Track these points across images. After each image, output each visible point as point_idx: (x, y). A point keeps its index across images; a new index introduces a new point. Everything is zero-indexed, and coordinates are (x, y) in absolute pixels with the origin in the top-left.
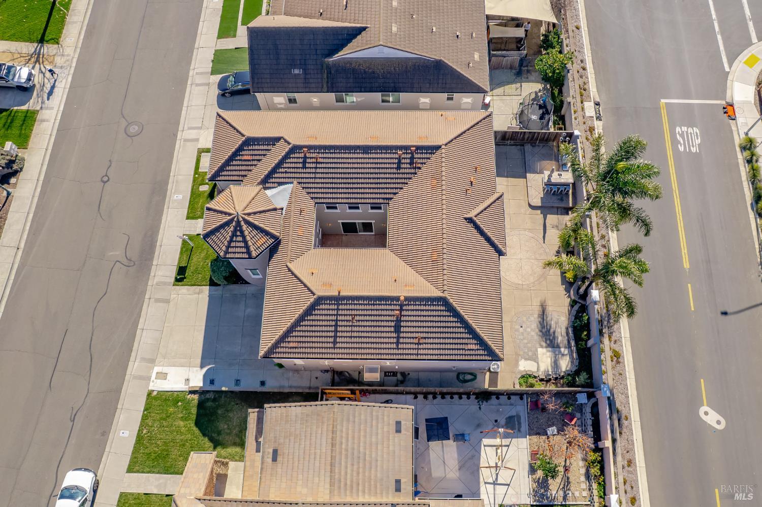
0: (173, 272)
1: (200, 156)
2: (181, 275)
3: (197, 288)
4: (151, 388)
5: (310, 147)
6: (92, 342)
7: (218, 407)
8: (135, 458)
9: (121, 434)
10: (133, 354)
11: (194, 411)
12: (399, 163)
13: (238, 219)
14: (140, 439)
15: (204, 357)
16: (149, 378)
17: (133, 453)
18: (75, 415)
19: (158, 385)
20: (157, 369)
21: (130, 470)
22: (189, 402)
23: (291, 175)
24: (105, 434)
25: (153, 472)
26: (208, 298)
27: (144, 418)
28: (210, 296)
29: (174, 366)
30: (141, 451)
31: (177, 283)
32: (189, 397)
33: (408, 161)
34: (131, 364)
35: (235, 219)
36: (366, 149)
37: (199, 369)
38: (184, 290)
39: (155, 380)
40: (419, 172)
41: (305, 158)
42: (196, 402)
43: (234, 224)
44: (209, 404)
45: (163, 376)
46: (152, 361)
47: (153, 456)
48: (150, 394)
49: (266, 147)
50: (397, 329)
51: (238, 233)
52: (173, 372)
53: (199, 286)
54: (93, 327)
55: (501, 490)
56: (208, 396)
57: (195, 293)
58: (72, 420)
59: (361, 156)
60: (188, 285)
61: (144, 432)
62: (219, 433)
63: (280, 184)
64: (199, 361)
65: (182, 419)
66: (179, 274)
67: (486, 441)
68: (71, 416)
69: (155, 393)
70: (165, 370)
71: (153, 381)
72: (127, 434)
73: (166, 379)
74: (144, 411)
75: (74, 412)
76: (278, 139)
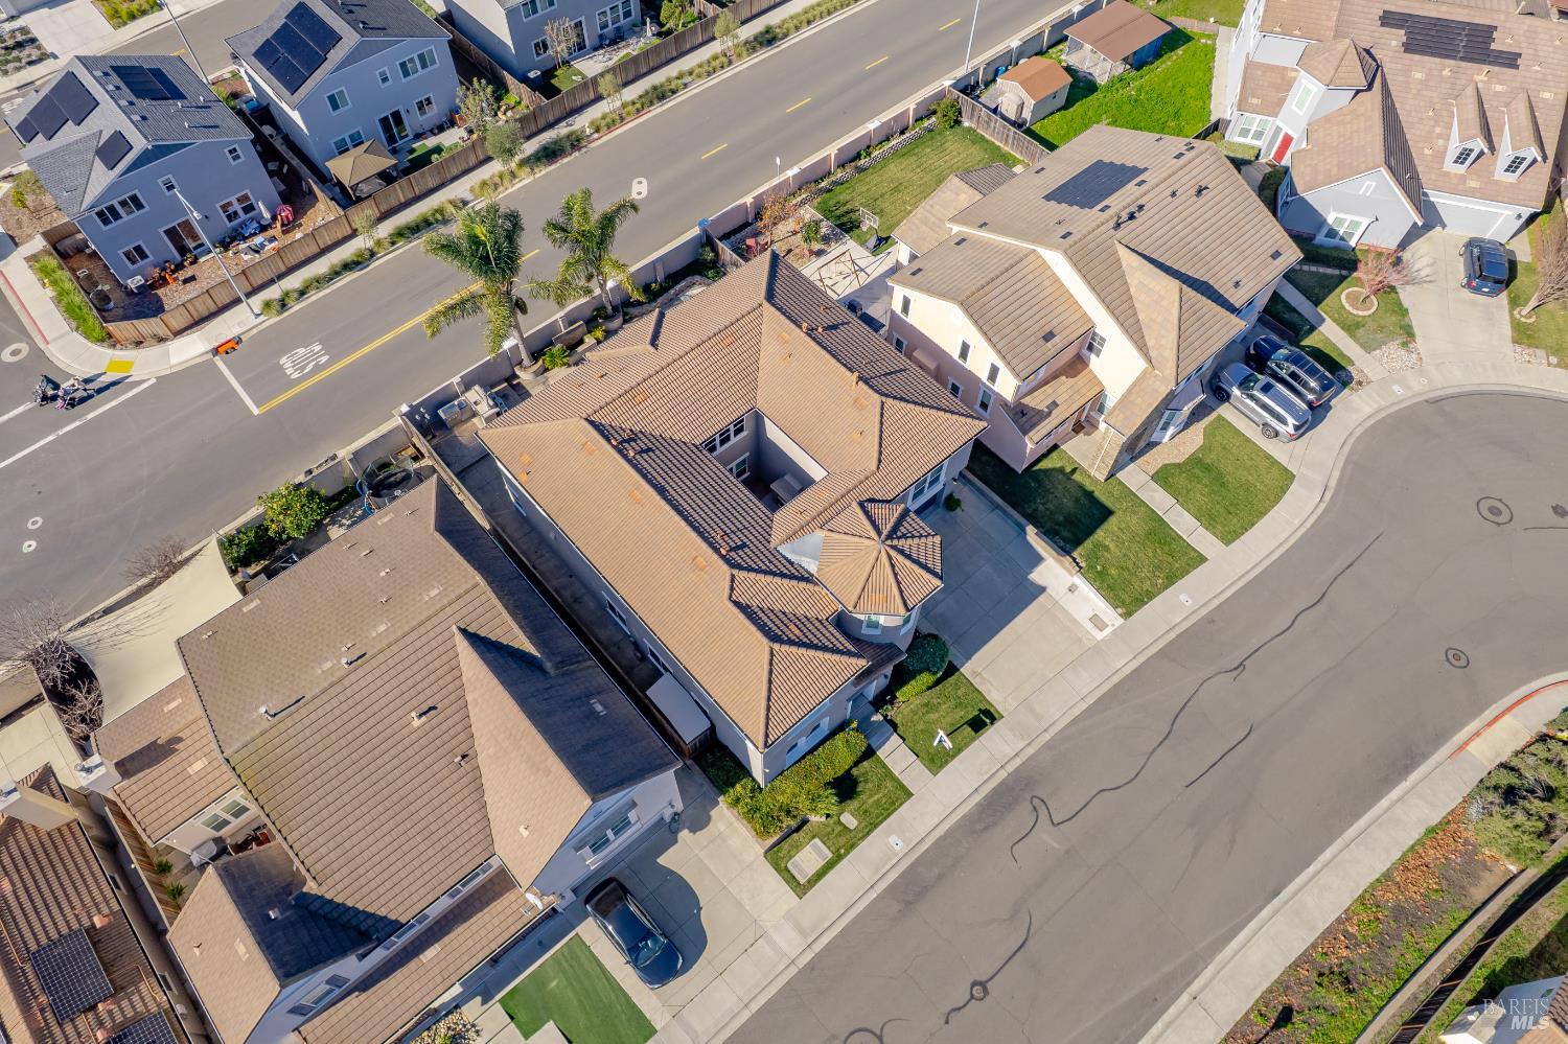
0: (990, 734)
1: (809, 881)
2: (983, 721)
3: (976, 682)
4: (1121, 621)
5: (717, 551)
6: (1161, 739)
7: (1059, 524)
8: (1188, 565)
9: (1190, 602)
10: (1116, 679)
11: (1088, 544)
12: (642, 451)
13: (887, 539)
14: (1171, 579)
15: (1034, 597)
16: (1114, 633)
17: (1188, 572)
18: (1236, 669)
19: (1112, 617)
20: (1100, 636)
21: (1202, 559)
22: (1087, 558)
23: (768, 554)
24: (1209, 620)
25: (1177, 534)
26: (973, 658)
27: (1151, 596)
28: (968, 658)
29: (1075, 620)
30: (1178, 566)
31: (997, 716)
32: (1083, 564)
33: (633, 444)
34: (1127, 671)
35: (889, 542)
36: (661, 491)
37: (1048, 590)
38: (996, 698)
39: (1109, 623)
40: (636, 429)
41: (732, 549)
42: (1079, 549)
43: (895, 542)
44: (1066, 534)
45: (1096, 621)
46: (1097, 648)
47: (1166, 548)
48: (1127, 615)
49: (761, 615)
50: (835, 327)
51: (899, 534)
52: (1082, 615)
53: (971, 684)
54: (1148, 758)
55: (862, 263)
56: (1062, 544)
57: (985, 679)
58: (1242, 668)
59: (673, 492)
60: (984, 697)
61: (1160, 581)
62: (1077, 500)
63: (792, 563)
64: (1042, 598)
65: (1107, 549)
66: (985, 724)
67: (835, 297)
68: (1241, 672)
69: (1120, 610)
70: (1089, 626)
71: (1113, 625)
72: (1183, 597)
73: (1096, 615)
74: (1147, 603)
75: (1235, 673)
76: (737, 604)
